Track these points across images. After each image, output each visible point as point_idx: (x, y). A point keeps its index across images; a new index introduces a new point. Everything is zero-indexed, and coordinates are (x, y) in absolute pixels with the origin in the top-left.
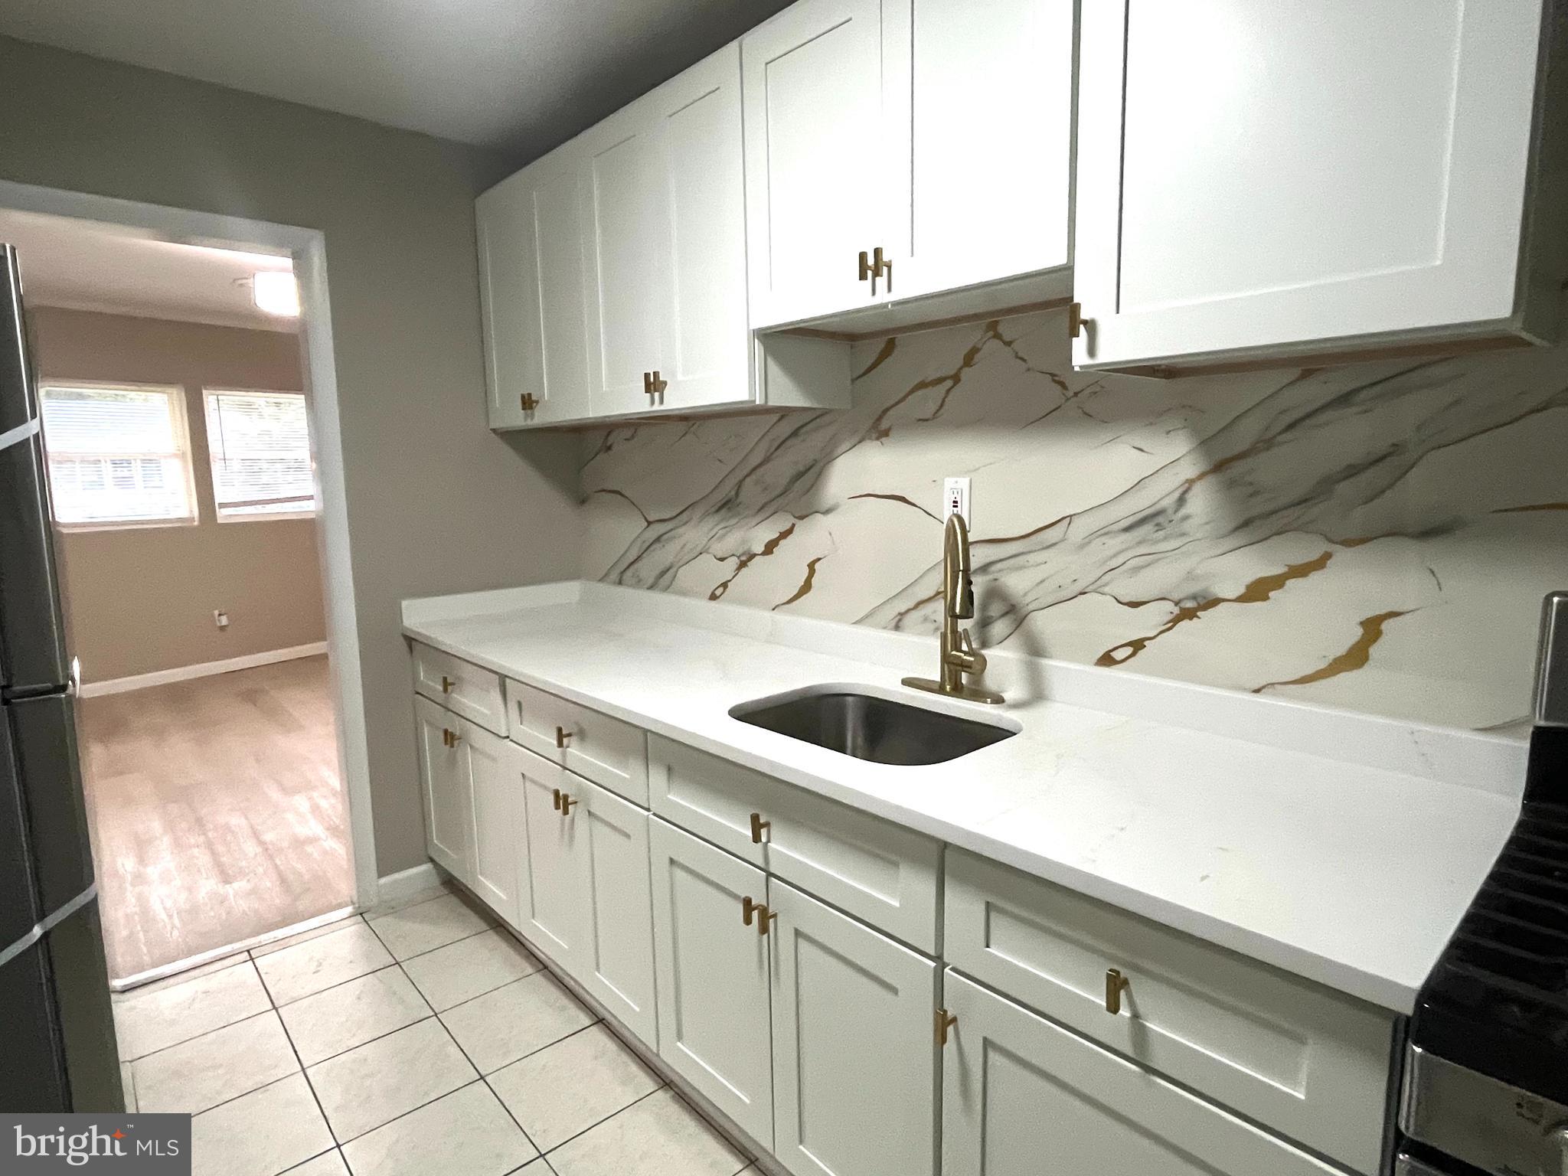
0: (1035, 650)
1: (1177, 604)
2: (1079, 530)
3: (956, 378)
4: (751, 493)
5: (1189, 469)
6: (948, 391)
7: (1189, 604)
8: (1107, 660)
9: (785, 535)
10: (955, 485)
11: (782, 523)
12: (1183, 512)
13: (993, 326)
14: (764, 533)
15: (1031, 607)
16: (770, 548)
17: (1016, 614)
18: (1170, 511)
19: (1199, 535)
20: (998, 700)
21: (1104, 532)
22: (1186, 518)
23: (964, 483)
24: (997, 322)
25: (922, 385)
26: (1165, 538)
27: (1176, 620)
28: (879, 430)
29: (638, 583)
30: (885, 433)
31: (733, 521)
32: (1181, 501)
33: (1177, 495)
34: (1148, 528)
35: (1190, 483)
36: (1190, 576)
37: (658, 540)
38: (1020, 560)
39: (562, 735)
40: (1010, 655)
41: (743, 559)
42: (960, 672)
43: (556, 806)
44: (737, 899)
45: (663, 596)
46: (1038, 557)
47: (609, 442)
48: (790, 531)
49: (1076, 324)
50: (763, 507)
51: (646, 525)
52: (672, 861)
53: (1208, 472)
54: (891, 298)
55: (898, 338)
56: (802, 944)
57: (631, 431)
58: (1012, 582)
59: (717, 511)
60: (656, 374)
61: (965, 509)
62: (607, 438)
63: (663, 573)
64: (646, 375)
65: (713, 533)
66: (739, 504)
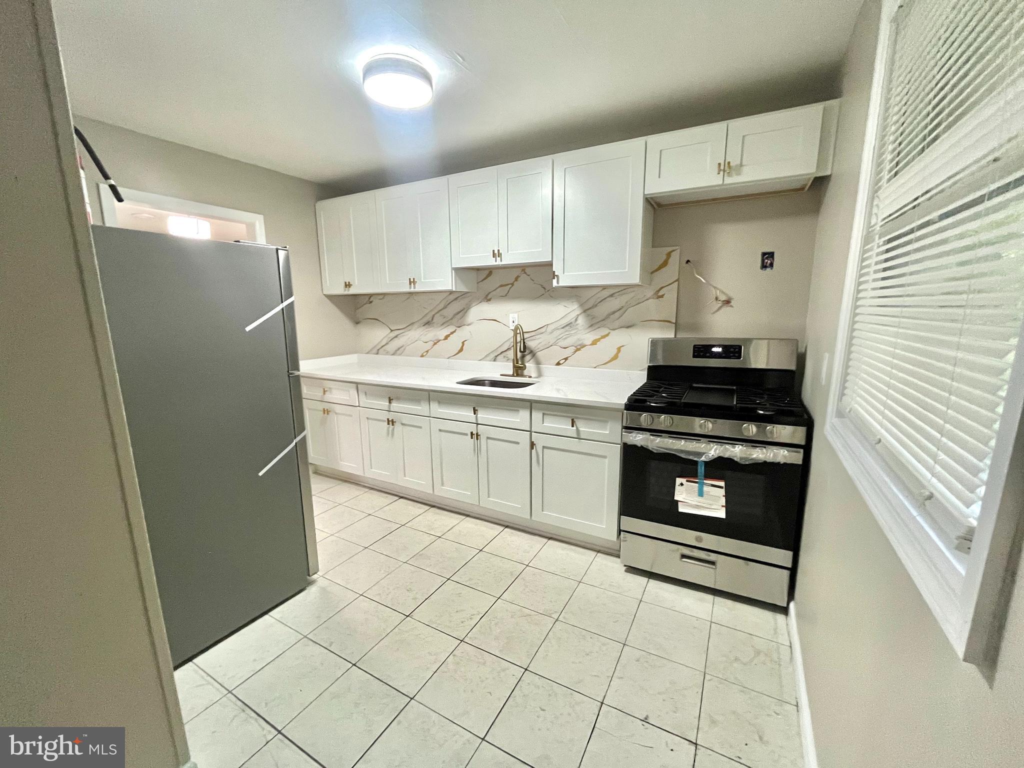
0: (538, 363)
1: (576, 347)
2: (550, 328)
3: (513, 284)
4: (438, 319)
5: (578, 312)
6: (510, 288)
7: (579, 347)
8: (558, 364)
9: (452, 333)
10: (513, 316)
11: (452, 329)
12: (577, 323)
13: (524, 270)
14: (446, 331)
15: (538, 350)
16: (446, 338)
17: (533, 353)
18: (573, 323)
19: (580, 329)
20: (530, 377)
21: (557, 329)
22: (577, 325)
23: (516, 315)
24: (524, 269)
25: (501, 286)
26: (573, 330)
27: (575, 352)
28: (487, 299)
29: (387, 353)
30: (489, 300)
31: (431, 329)
32: (576, 320)
33: (574, 319)
34: (567, 328)
35: (578, 315)
36: (579, 340)
37: (396, 337)
38: (534, 338)
39: (390, 400)
40: (531, 365)
41: (435, 342)
42: (519, 370)
43: (388, 424)
44: (466, 434)
45: (400, 357)
46: (539, 336)
47: (371, 300)
48: (454, 332)
49: (554, 275)
50: (443, 324)
51: (390, 331)
52: (440, 430)
53: (582, 313)
54: (500, 263)
55: (494, 271)
56: (489, 440)
57: (381, 297)
58: (531, 344)
59: (424, 326)
60: (414, 279)
61: (516, 323)
62: (369, 299)
63: (399, 349)
64: (410, 279)
65: (422, 333)
66: (434, 323)
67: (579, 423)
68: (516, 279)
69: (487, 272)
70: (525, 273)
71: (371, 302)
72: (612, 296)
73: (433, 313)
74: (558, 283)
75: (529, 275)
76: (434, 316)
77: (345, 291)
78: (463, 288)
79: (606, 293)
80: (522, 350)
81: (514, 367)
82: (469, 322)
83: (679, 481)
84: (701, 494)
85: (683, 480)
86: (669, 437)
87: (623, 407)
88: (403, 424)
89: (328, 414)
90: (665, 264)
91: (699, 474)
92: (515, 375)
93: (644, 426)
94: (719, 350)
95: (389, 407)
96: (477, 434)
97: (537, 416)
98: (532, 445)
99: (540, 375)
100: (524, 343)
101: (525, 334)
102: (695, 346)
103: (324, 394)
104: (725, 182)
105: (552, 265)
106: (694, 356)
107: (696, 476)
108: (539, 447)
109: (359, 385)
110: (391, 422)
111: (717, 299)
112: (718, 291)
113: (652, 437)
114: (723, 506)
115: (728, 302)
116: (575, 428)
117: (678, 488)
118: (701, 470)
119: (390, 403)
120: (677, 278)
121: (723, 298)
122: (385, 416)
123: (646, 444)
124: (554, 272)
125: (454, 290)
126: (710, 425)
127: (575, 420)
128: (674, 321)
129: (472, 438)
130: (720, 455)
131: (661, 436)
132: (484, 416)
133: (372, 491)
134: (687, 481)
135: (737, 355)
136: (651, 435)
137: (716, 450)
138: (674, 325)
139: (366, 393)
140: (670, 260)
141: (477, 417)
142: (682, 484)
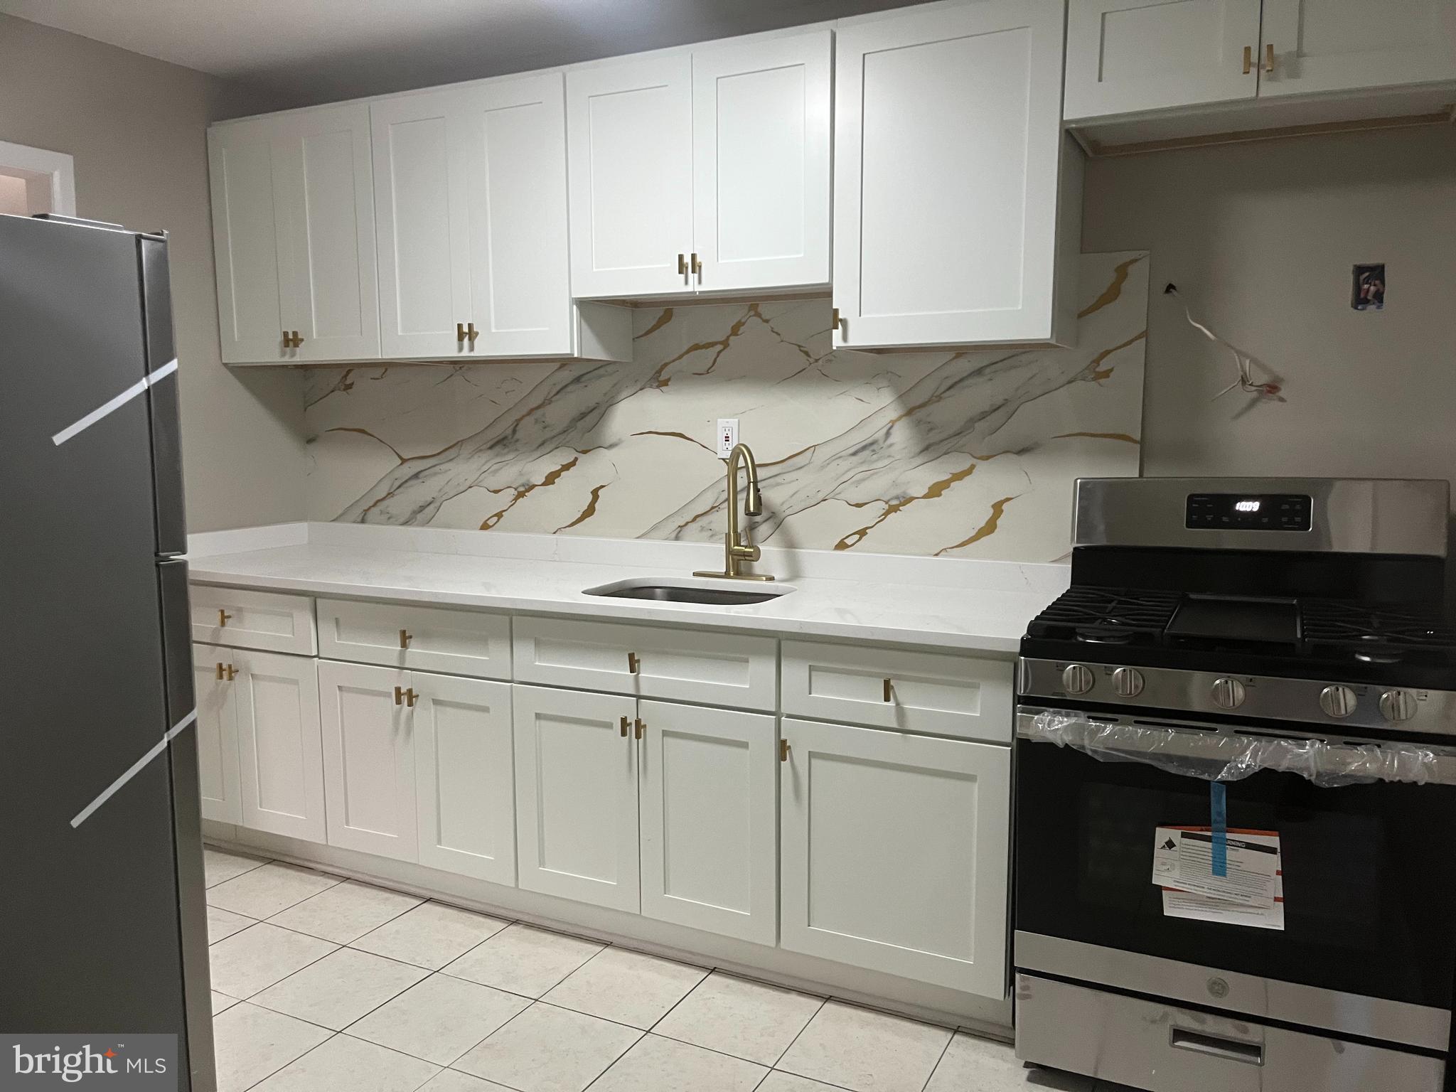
0: (790, 544)
1: (887, 503)
2: (821, 455)
3: (725, 344)
4: (527, 430)
5: (892, 414)
6: (719, 353)
7: (894, 502)
8: (842, 546)
9: (566, 467)
10: (727, 424)
11: (565, 456)
12: (890, 441)
13: (754, 308)
14: (549, 464)
15: (788, 512)
16: (551, 479)
17: (777, 520)
18: (881, 442)
19: (898, 457)
20: (772, 579)
21: (837, 457)
22: (891, 445)
23: (734, 423)
24: (755, 304)
25: (696, 347)
26: (880, 459)
27: (886, 514)
30: (665, 383)
31: (510, 456)
32: (888, 434)
33: (885, 430)
34: (867, 453)
35: (893, 422)
36: (895, 484)
37: (416, 476)
38: (778, 479)
39: (405, 639)
40: (772, 549)
41: (522, 489)
42: (740, 562)
43: (399, 702)
44: (609, 726)
45: (425, 529)
46: (794, 475)
47: (348, 382)
48: (573, 464)
49: (835, 320)
50: (543, 444)
51: (400, 462)
52: (538, 716)
53: (904, 415)
54: (698, 289)
55: (676, 309)
56: (668, 740)
57: (380, 371)
58: (772, 496)
59: (491, 448)
60: (470, 326)
61: (734, 442)
62: (345, 377)
63: (422, 508)
64: (460, 326)
65: (486, 468)
66: (517, 441)
67: (900, 689)
68: (735, 331)
69: (660, 312)
70: (758, 315)
71: (350, 386)
72: (979, 372)
73: (518, 417)
74: (845, 338)
75: (767, 321)
76: (518, 421)
77: (283, 354)
78: (596, 352)
79: (965, 366)
80: (752, 509)
81: (729, 552)
82: (613, 440)
83: (1162, 834)
84: (1219, 868)
85: (1174, 834)
86: (1136, 722)
87: (1017, 649)
88: (437, 702)
89: (231, 678)
90: (1112, 294)
91: (1214, 816)
92: (732, 573)
93: (1071, 693)
94: (1254, 506)
95: (402, 656)
96: (638, 722)
97: (795, 673)
98: (783, 749)
99: (795, 574)
100: (757, 490)
101: (758, 470)
102: (1191, 498)
103: (223, 624)
104: (1261, 95)
105: (829, 294)
106: (1190, 524)
107: (1206, 822)
108: (799, 755)
109: (319, 601)
110: (405, 697)
111: (1244, 381)
112: (1248, 362)
113: (1093, 724)
114: (1276, 899)
115: (1272, 388)
116: (892, 704)
117: (1159, 854)
118: (1219, 805)
119: (404, 645)
120: (1144, 328)
121: (1262, 379)
122: (389, 681)
123: (1079, 742)
124: (836, 311)
125: (576, 355)
126: (1240, 692)
127: (892, 683)
128: (1138, 437)
129: (624, 733)
130: (1266, 765)
131: (1117, 720)
132: (655, 675)
133: (345, 885)
134: (1184, 835)
135: (1298, 519)
136: (1089, 717)
137: (1254, 756)
138: (1138, 447)
139: (337, 621)
140: (1125, 286)
141: (637, 678)
142: (1170, 844)
